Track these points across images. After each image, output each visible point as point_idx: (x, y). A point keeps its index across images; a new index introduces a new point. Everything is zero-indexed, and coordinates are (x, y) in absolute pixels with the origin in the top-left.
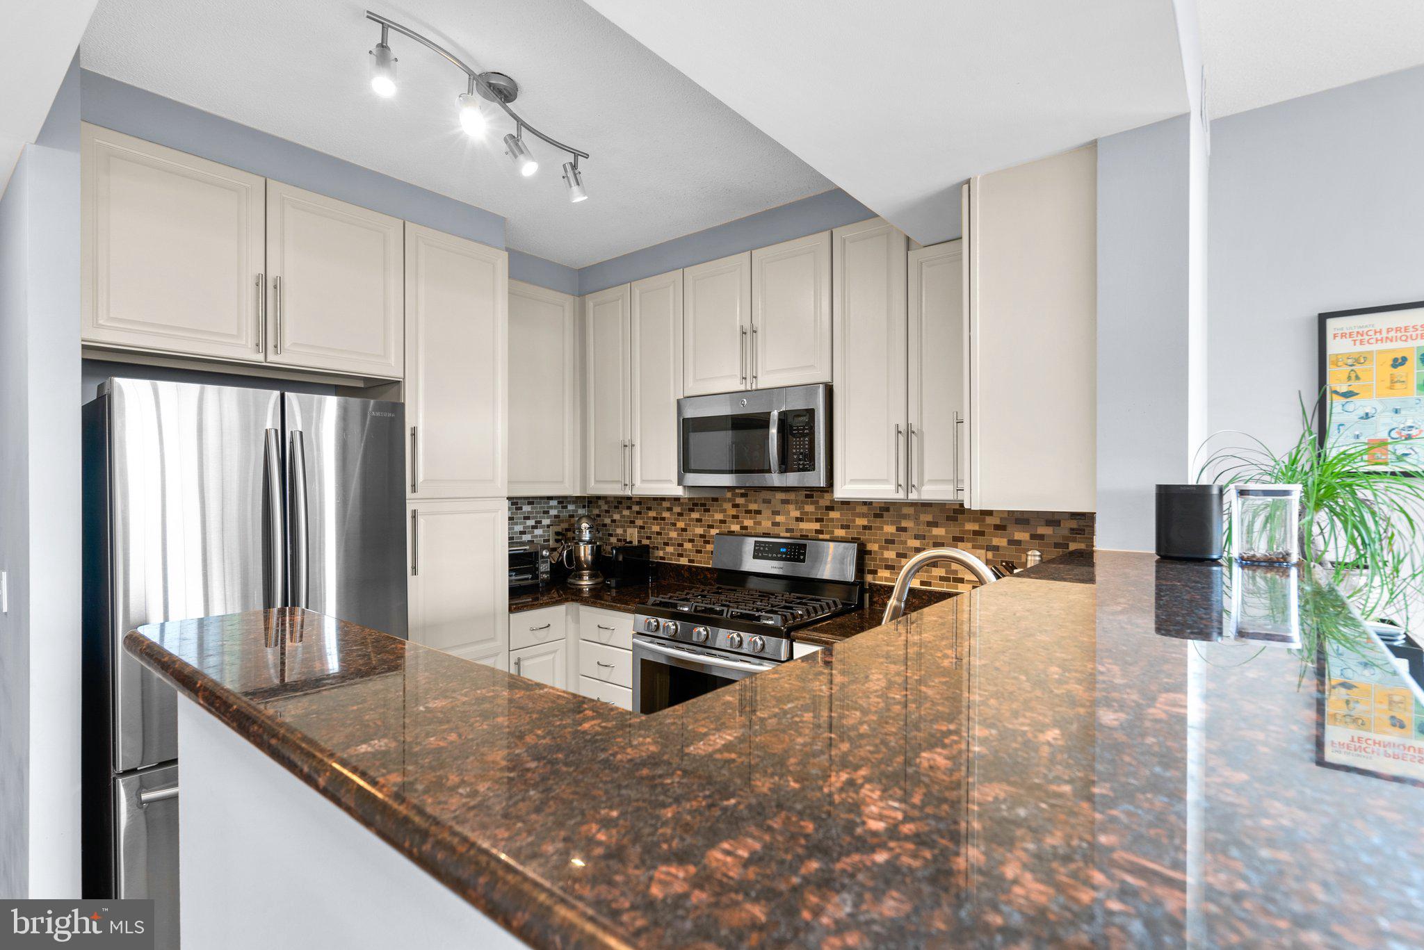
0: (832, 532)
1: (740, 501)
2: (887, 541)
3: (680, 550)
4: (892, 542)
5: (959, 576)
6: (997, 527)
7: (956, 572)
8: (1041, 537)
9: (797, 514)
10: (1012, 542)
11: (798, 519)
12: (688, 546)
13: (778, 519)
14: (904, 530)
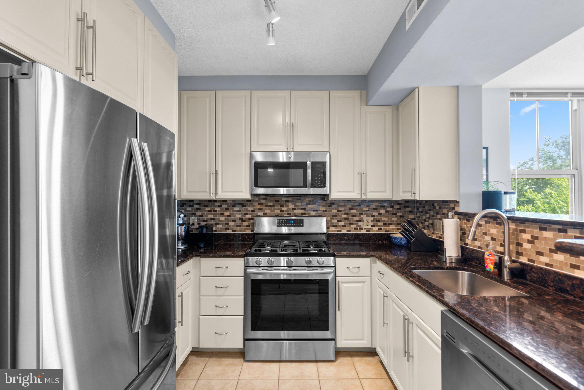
0: (310, 213)
1: (262, 201)
2: (333, 216)
3: (227, 226)
4: (336, 216)
5: (361, 227)
6: (374, 209)
7: (360, 226)
8: (388, 211)
9: (293, 207)
10: (379, 214)
11: (293, 209)
12: (231, 224)
13: (283, 209)
14: (340, 211)
